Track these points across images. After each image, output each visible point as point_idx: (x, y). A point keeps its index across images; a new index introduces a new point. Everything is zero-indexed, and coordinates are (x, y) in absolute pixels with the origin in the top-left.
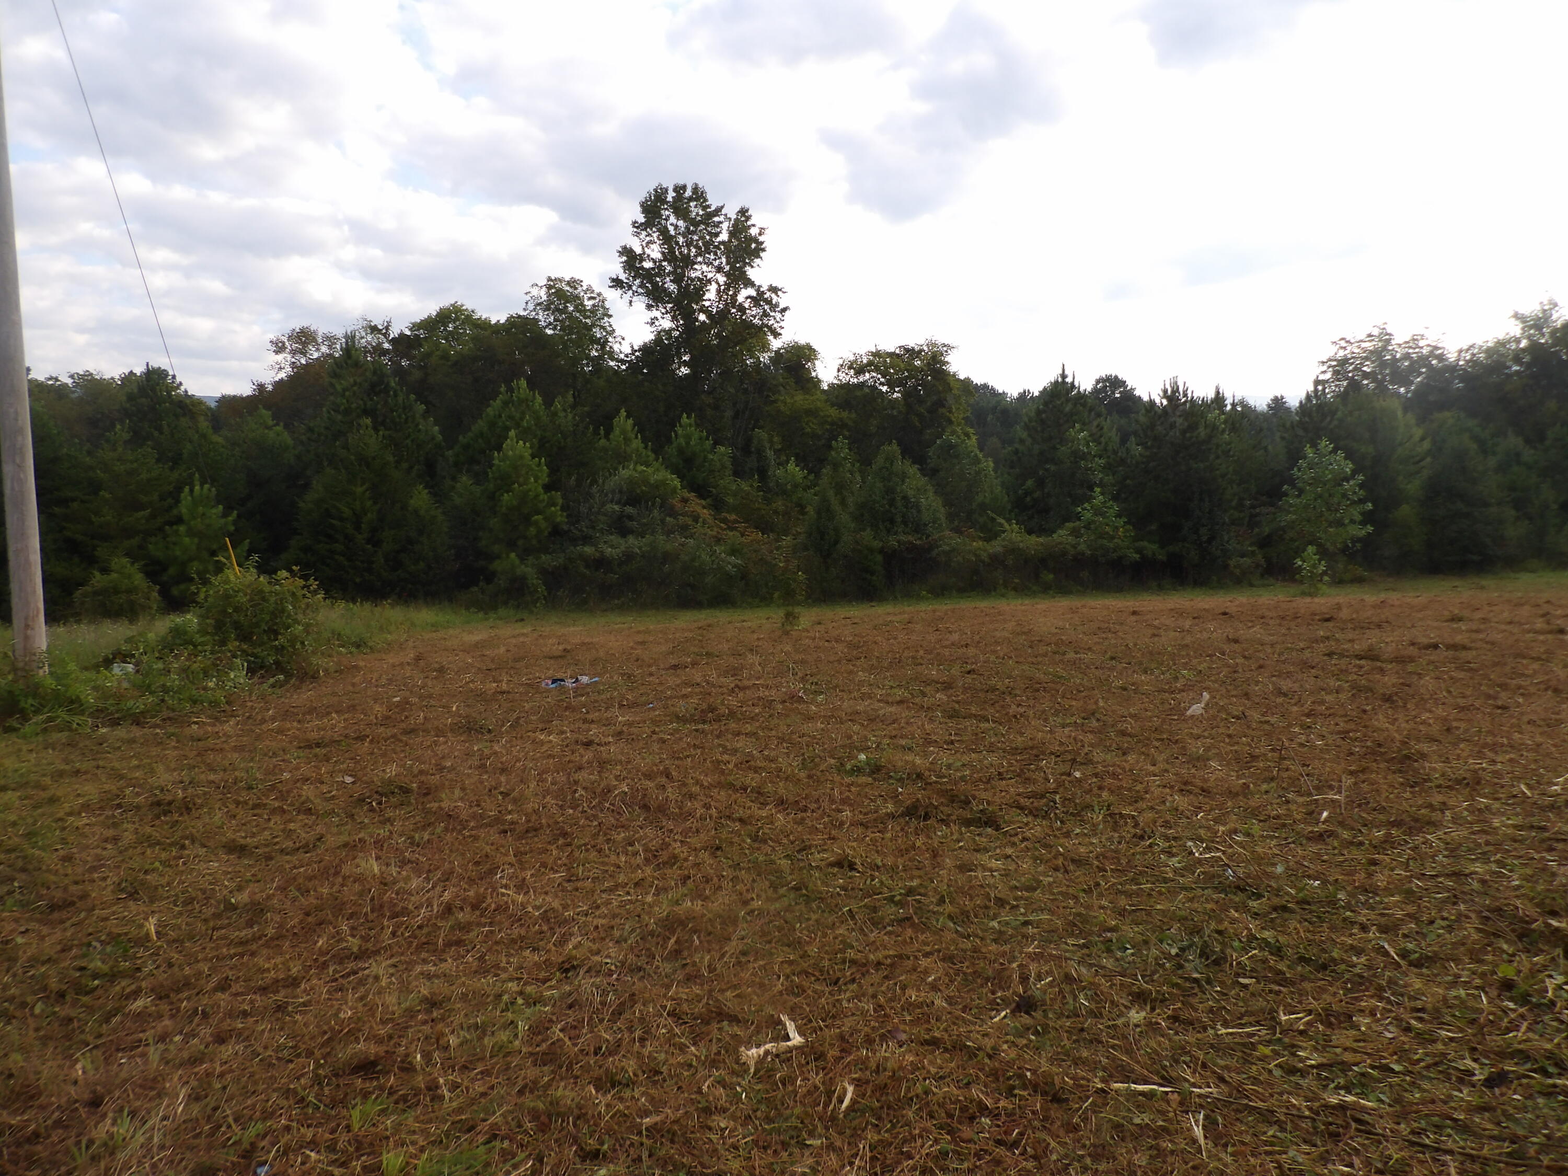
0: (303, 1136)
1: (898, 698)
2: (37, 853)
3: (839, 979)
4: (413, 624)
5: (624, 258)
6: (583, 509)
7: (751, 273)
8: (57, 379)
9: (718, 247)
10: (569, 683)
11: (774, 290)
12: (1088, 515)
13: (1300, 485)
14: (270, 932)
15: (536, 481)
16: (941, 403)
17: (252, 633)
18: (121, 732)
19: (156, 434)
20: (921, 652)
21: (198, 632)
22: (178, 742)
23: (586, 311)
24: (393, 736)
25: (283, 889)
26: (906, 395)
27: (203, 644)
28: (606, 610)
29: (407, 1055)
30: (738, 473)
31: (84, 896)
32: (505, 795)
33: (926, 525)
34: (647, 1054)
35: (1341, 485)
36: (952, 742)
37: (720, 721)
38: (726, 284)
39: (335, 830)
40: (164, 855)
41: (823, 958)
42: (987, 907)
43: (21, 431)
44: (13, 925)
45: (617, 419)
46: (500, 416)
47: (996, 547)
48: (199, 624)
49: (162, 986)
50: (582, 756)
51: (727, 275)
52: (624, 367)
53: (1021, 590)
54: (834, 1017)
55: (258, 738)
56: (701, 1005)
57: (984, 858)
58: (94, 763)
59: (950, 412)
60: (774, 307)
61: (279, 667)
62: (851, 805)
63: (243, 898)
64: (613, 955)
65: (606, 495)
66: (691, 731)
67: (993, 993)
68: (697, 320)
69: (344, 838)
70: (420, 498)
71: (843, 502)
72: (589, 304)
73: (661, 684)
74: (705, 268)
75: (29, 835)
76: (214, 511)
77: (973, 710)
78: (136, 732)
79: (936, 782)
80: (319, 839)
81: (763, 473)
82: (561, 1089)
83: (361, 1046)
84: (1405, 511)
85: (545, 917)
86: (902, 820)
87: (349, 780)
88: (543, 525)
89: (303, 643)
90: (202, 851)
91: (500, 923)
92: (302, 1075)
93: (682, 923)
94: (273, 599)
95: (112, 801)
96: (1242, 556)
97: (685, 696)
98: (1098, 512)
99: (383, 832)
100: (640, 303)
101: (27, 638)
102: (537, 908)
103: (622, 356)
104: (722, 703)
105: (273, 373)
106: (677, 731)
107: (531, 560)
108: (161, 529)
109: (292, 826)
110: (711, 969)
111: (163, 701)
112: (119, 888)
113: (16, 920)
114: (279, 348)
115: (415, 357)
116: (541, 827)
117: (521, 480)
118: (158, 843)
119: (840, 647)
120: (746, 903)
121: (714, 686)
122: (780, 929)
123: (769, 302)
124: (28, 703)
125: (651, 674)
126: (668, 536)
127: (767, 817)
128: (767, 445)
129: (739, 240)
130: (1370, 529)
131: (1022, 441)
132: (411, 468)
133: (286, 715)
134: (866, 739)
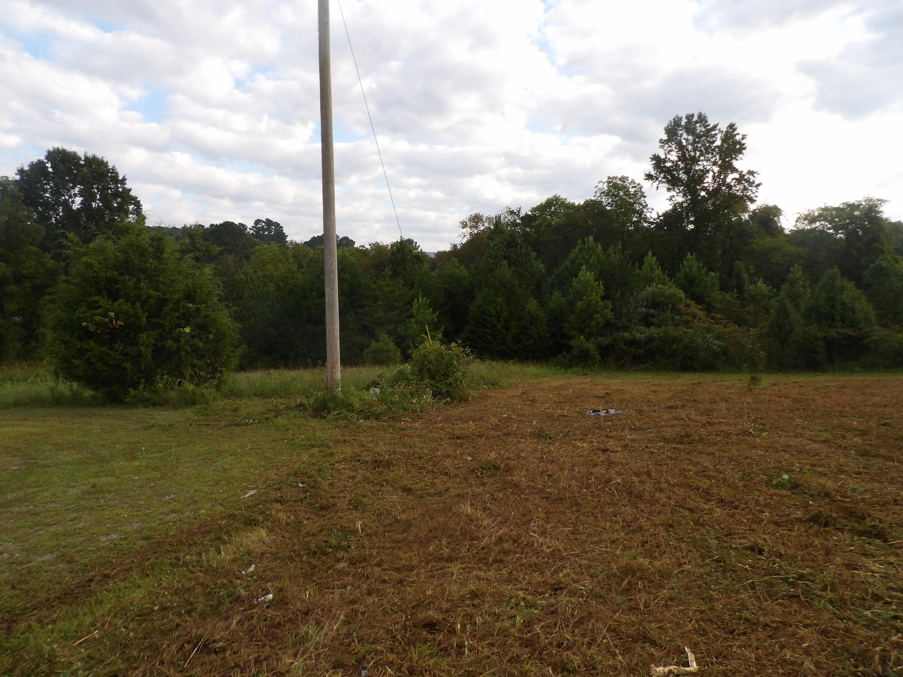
0: (388, 658)
1: (823, 439)
2: (320, 479)
3: (734, 630)
4: (525, 374)
5: (654, 162)
6: (624, 311)
7: (736, 164)
8: (364, 247)
9: (714, 150)
10: (603, 413)
11: (751, 173)
14: (411, 538)
15: (596, 295)
16: (876, 239)
17: (436, 376)
18: (368, 423)
19: (404, 272)
20: (847, 409)
21: (411, 373)
22: (393, 430)
23: (630, 194)
24: (498, 437)
25: (423, 515)
26: (848, 235)
27: (412, 380)
28: (636, 371)
29: (453, 623)
30: (724, 288)
31: (334, 505)
32: (550, 476)
33: (859, 322)
34: (589, 654)
36: (860, 473)
37: (692, 443)
38: (719, 172)
39: (456, 486)
40: (373, 489)
41: (725, 613)
42: (864, 599)
43: (333, 271)
44: (304, 514)
45: (646, 257)
46: (577, 258)
48: (411, 369)
49: (353, 558)
50: (599, 457)
51: (720, 166)
52: (652, 226)
54: (725, 657)
55: (431, 432)
56: (633, 629)
57: (869, 562)
58: (353, 437)
59: (883, 245)
60: (751, 184)
61: (449, 394)
62: (772, 509)
63: (404, 517)
64: (586, 585)
65: (638, 302)
66: (671, 449)
67: (856, 666)
68: (699, 195)
69: (458, 491)
70: (532, 305)
71: (797, 306)
72: (632, 190)
73: (659, 417)
74: (705, 163)
75: (319, 470)
76: (428, 311)
77: (882, 452)
78: (375, 423)
79: (840, 501)
80: (447, 490)
81: (740, 289)
82: (529, 665)
83: (431, 612)
85: (552, 554)
86: (807, 524)
87: (469, 458)
88: (600, 319)
89: (461, 382)
90: (391, 489)
91: (527, 553)
92: (398, 623)
93: (634, 572)
94: (447, 358)
95: (356, 458)
97: (672, 426)
99: (479, 490)
100: (664, 187)
101: (332, 373)
102: (548, 547)
103: (652, 220)
104: (696, 433)
105: (460, 239)
106: (662, 447)
107: (592, 340)
108: (403, 320)
109: (436, 481)
110: (646, 606)
111: (390, 408)
112: (350, 503)
113: (306, 512)
114: (464, 225)
115: (533, 227)
116: (565, 499)
117: (588, 294)
118: (372, 482)
119: (787, 402)
120: (680, 565)
121: (693, 421)
122: (699, 587)
123: (748, 181)
124: (331, 405)
125: (654, 411)
126: (676, 327)
127: (708, 510)
128: (744, 271)
129: (728, 144)
132: (528, 288)
133: (447, 420)
134: (793, 465)
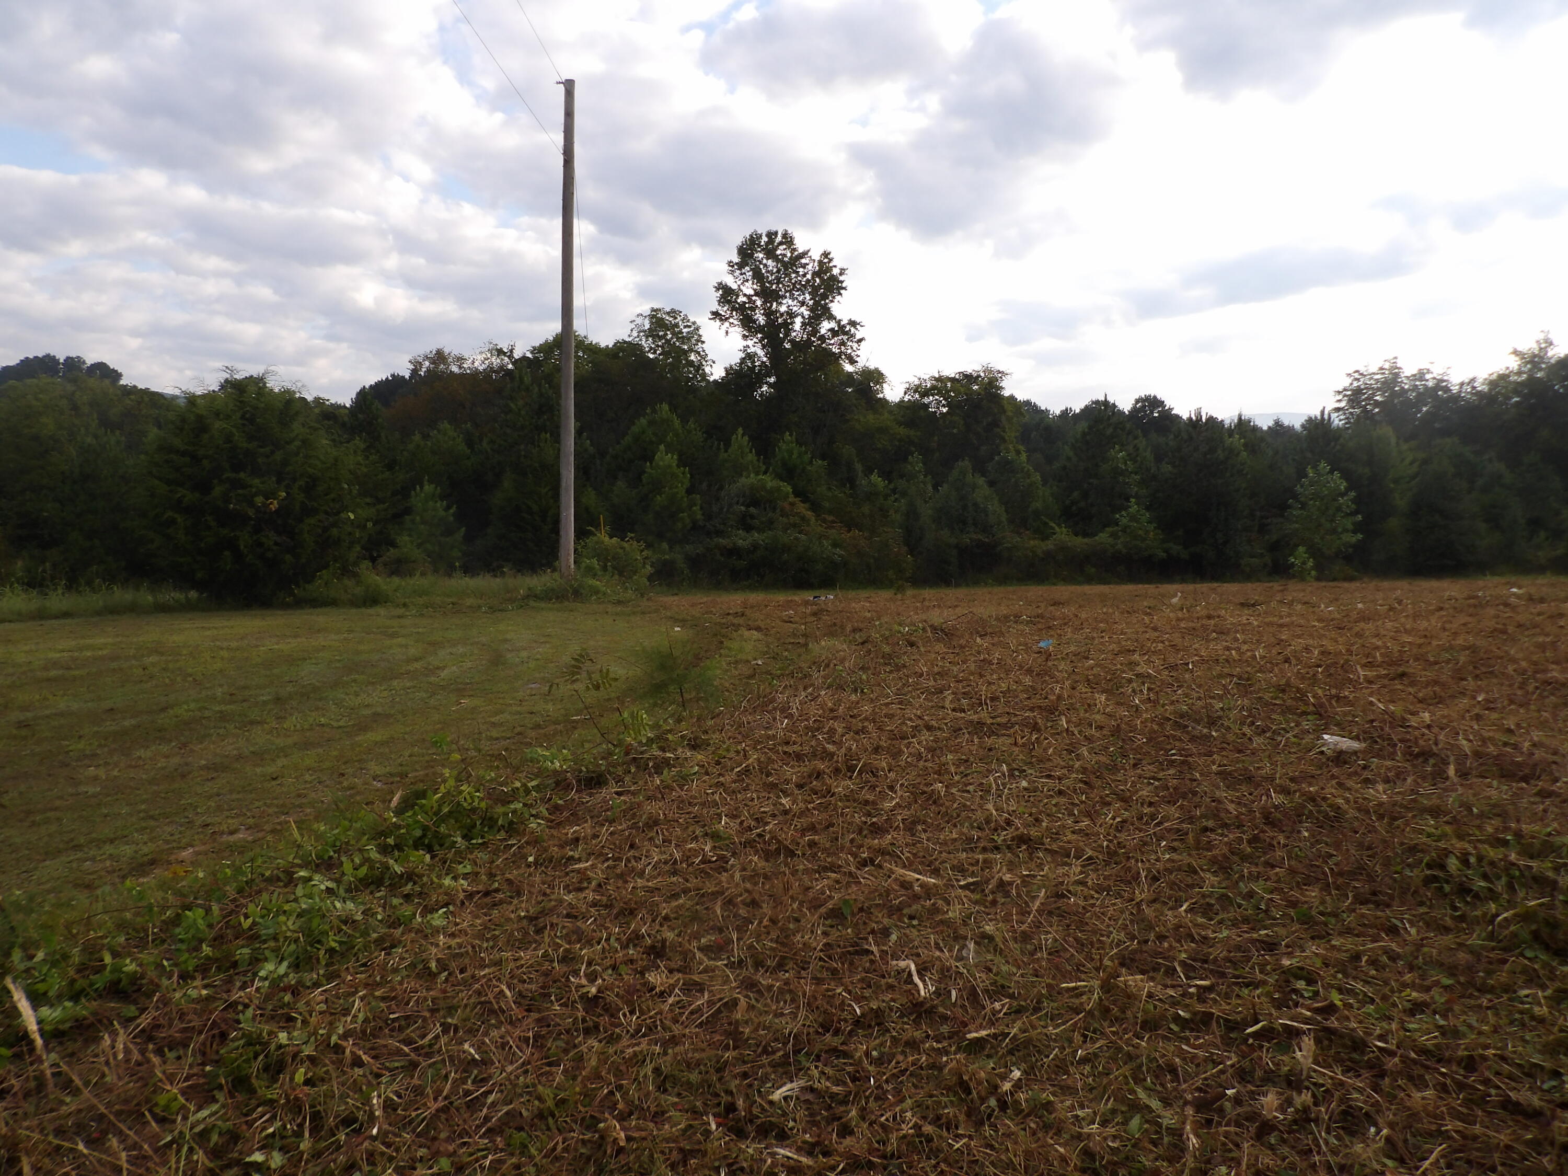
5: (720, 293)
6: (716, 509)
7: (833, 308)
9: (804, 285)
11: (853, 323)
12: (1125, 521)
13: (1302, 499)
15: (681, 486)
16: (995, 424)
23: (683, 337)
30: (832, 482)
33: (991, 526)
35: (1336, 500)
38: (809, 317)
45: (735, 436)
46: (644, 432)
47: (1049, 545)
51: (811, 309)
53: (1069, 580)
59: (1004, 431)
60: (851, 338)
65: (733, 498)
68: (784, 347)
72: (685, 331)
74: (790, 302)
76: (438, 505)
81: (851, 481)
84: (1394, 523)
96: (1252, 557)
98: (1133, 518)
100: (736, 333)
103: (712, 378)
117: (670, 484)
123: (847, 334)
126: (784, 531)
128: (856, 460)
129: (822, 279)
130: (1360, 536)
131: (1069, 459)
